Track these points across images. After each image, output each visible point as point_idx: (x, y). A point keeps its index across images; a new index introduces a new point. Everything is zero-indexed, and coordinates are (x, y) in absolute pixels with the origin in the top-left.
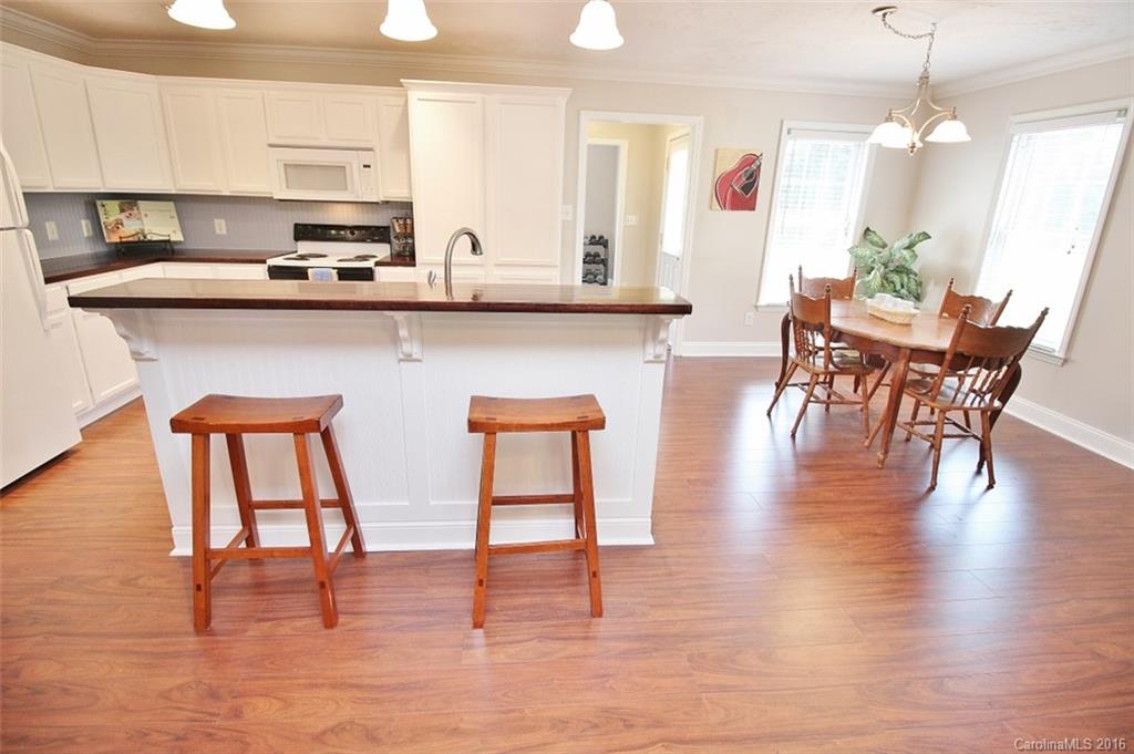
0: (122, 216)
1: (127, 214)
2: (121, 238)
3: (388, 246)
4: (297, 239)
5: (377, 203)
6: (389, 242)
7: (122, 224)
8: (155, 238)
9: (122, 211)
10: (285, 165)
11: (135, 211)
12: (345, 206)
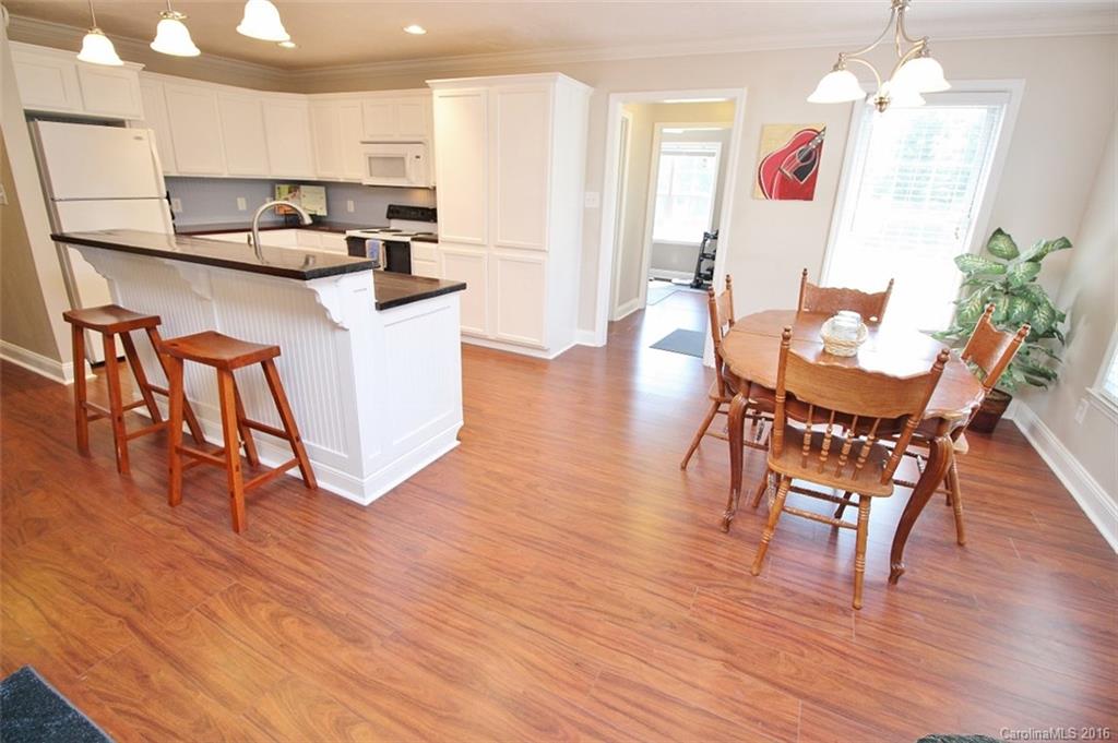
0: (289, 196)
1: (293, 195)
2: (285, 211)
4: (389, 217)
9: (290, 192)
10: (370, 158)
11: (298, 193)
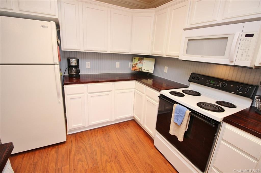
0: (138, 62)
1: (139, 62)
2: (135, 69)
3: (251, 101)
4: (190, 81)
5: (251, 68)
6: (253, 98)
7: (137, 65)
8: (144, 71)
9: (139, 61)
10: (188, 40)
11: (142, 61)
12: (225, 67)
